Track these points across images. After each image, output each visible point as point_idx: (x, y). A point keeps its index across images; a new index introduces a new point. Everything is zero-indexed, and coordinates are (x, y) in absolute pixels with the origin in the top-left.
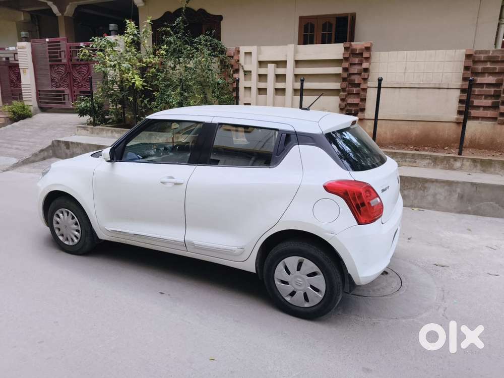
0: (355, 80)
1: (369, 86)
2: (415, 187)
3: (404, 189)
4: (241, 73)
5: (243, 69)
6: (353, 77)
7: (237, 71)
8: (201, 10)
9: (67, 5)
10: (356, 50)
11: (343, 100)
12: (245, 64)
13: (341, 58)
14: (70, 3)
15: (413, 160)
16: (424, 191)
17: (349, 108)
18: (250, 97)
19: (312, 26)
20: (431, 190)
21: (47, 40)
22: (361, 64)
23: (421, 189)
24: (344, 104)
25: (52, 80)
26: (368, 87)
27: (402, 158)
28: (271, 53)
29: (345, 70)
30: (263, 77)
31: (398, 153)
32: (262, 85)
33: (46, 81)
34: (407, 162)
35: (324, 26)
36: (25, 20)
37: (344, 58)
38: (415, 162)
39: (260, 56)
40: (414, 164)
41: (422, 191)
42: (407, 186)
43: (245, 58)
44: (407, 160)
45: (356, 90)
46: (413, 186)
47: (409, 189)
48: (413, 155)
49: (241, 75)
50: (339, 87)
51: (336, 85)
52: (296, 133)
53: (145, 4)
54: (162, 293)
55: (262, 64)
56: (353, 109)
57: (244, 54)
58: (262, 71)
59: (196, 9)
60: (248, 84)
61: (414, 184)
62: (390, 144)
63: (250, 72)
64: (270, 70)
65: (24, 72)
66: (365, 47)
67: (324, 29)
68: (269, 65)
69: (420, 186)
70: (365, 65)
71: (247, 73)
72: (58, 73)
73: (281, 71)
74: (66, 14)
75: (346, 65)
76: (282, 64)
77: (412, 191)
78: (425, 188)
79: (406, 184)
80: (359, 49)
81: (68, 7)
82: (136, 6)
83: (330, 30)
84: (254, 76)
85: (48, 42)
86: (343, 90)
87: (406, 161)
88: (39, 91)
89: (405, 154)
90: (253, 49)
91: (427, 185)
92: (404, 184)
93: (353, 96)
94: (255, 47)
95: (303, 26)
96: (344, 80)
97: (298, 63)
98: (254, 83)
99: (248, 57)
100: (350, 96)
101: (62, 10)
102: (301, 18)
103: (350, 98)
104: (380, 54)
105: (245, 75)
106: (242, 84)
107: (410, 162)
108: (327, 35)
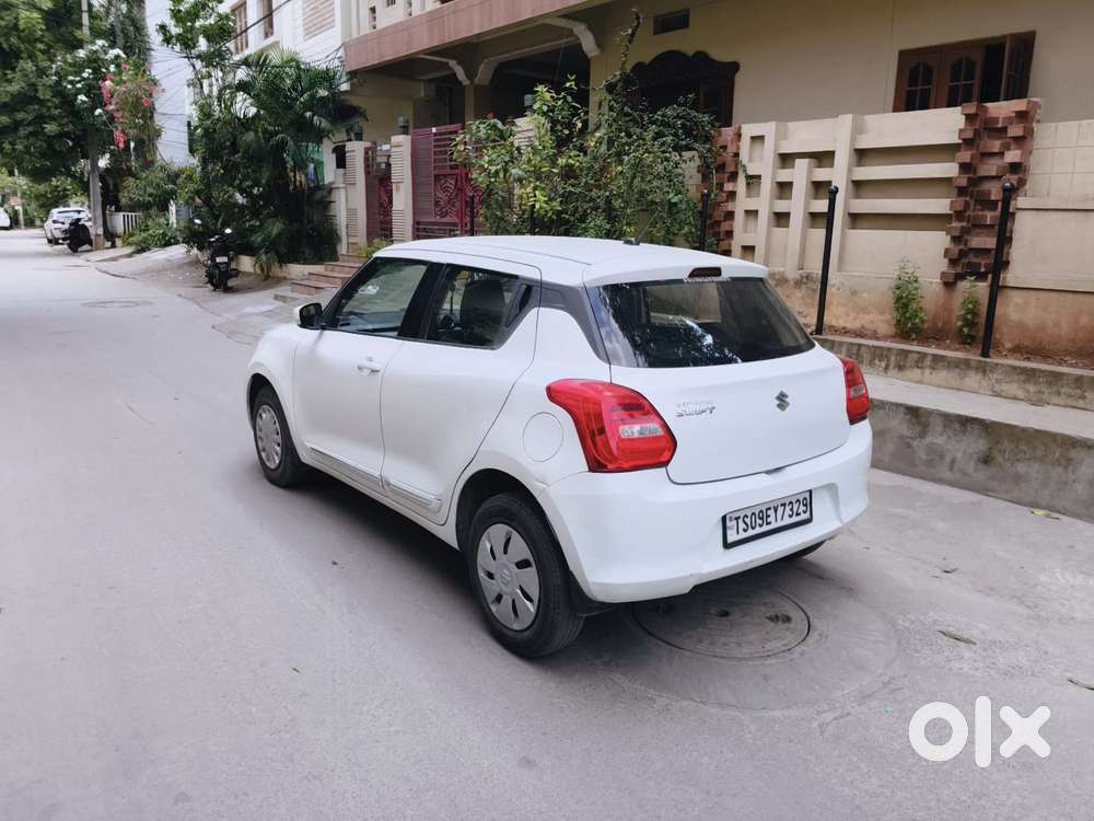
0: (989, 193)
1: (1019, 206)
2: (1046, 456)
3: (1018, 460)
4: (742, 180)
5: (745, 171)
6: (987, 186)
7: (733, 177)
8: (699, 53)
9: (479, 65)
10: (996, 120)
11: (955, 239)
12: (750, 160)
13: (955, 139)
14: (486, 61)
15: (1078, 391)
16: (1066, 468)
17: (975, 260)
18: (756, 232)
19: (929, 70)
20: (1084, 469)
21: (434, 130)
22: (1001, 154)
23: (1059, 465)
24: (956, 250)
25: (437, 203)
26: (1019, 209)
27: (1050, 384)
28: (806, 135)
29: (964, 167)
30: (784, 188)
31: (1041, 371)
32: (781, 206)
33: (429, 205)
34: (1063, 396)
35: (956, 70)
36: (426, 96)
37: (963, 140)
38: (1084, 398)
39: (783, 142)
40: (1081, 403)
41: (1060, 470)
42: (1025, 453)
43: (751, 148)
44: (1063, 390)
45: (992, 218)
46: (1039, 453)
47: (1029, 459)
48: (1079, 380)
49: (740, 186)
50: (946, 210)
51: (940, 205)
52: (542, 285)
53: (602, 52)
54: (335, 563)
55: (786, 159)
56: (983, 262)
57: (749, 139)
58: (784, 175)
59: (690, 52)
60: (751, 204)
61: (1043, 448)
62: (1068, 353)
63: (759, 177)
64: (800, 174)
65: (398, 189)
66: (1016, 112)
67: (955, 77)
68: (798, 161)
69: (1057, 454)
70: (1012, 156)
71: (753, 181)
72: (445, 190)
73: (822, 174)
74: (476, 81)
75: (965, 156)
76: (823, 158)
77: (1036, 466)
78: (1069, 460)
79: (1023, 447)
80: (1004, 118)
81: (481, 67)
82: (586, 56)
83: (970, 76)
84: (767, 186)
85: (435, 134)
86: (959, 215)
87: (1059, 394)
88: (418, 223)
89: (1058, 376)
90: (767, 129)
91: (1073, 454)
92: (1017, 447)
93: (985, 231)
94: (772, 125)
95: (907, 72)
96: (961, 191)
97: (862, 155)
98: (764, 202)
99: (758, 146)
100: (978, 230)
101: (470, 74)
102: (903, 55)
103: (978, 235)
104: (1056, 128)
105: (748, 184)
106: (742, 203)
107: (1070, 396)
108: (961, 90)
